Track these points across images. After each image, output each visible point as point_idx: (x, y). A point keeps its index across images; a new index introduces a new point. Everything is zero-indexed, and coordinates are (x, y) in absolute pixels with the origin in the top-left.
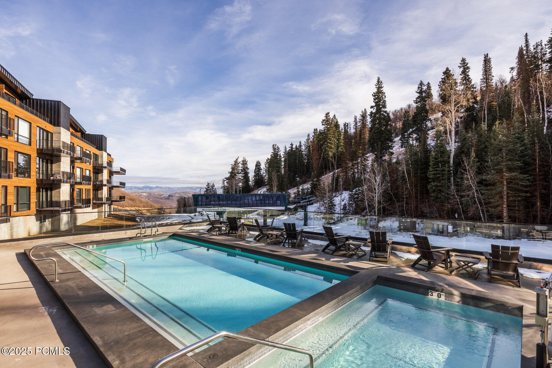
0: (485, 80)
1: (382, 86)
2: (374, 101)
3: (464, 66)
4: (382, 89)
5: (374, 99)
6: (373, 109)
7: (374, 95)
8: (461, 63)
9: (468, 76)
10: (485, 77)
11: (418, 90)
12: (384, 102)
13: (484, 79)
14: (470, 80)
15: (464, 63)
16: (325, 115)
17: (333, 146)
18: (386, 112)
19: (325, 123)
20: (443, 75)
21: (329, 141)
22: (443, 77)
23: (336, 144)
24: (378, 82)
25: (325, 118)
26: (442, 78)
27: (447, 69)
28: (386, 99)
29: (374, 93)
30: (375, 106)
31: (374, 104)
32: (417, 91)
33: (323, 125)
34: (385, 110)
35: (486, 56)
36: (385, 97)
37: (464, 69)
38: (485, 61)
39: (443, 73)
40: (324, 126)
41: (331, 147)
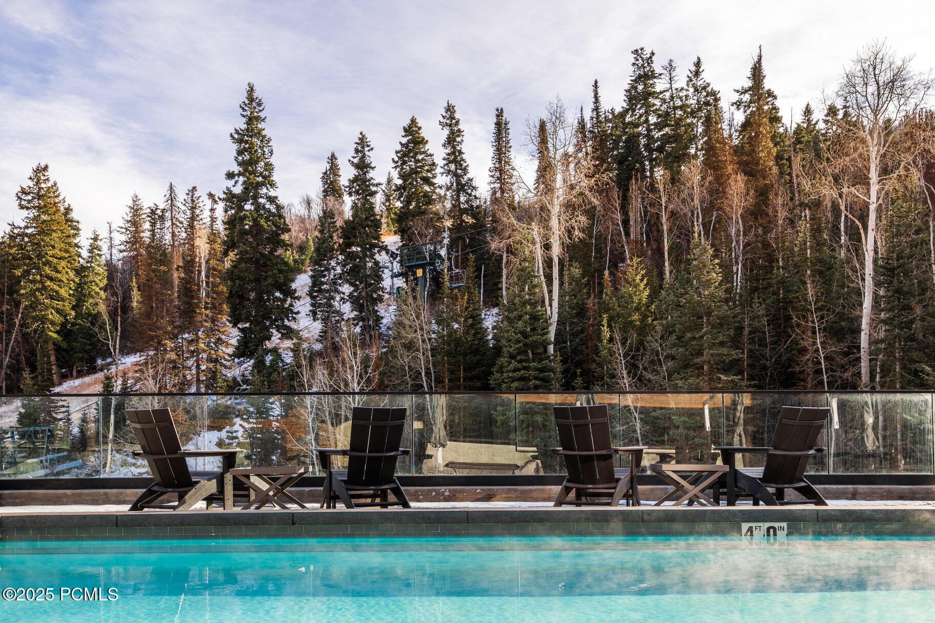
0: (498, 174)
1: (262, 115)
2: (236, 159)
3: (450, 125)
4: (260, 126)
5: (240, 153)
6: (233, 182)
7: (236, 136)
8: (444, 114)
9: (460, 152)
10: (497, 165)
11: (354, 157)
12: (269, 167)
13: (496, 169)
14: (465, 164)
15: (452, 118)
16: (30, 173)
17: (63, 292)
18: (272, 200)
19: (29, 201)
20: (404, 134)
21: (47, 270)
22: (404, 140)
23: (72, 285)
24: (251, 99)
25: (31, 184)
26: (400, 143)
27: (413, 121)
28: (273, 160)
29: (237, 131)
30: (240, 174)
31: (236, 169)
32: (352, 159)
33: (22, 207)
34: (272, 193)
35: (500, 113)
36: (271, 152)
37: (452, 132)
38: (498, 124)
39: (405, 130)
40: (25, 213)
41: (57, 292)
